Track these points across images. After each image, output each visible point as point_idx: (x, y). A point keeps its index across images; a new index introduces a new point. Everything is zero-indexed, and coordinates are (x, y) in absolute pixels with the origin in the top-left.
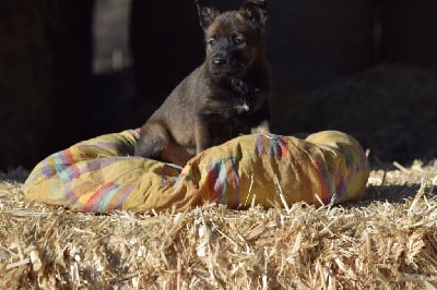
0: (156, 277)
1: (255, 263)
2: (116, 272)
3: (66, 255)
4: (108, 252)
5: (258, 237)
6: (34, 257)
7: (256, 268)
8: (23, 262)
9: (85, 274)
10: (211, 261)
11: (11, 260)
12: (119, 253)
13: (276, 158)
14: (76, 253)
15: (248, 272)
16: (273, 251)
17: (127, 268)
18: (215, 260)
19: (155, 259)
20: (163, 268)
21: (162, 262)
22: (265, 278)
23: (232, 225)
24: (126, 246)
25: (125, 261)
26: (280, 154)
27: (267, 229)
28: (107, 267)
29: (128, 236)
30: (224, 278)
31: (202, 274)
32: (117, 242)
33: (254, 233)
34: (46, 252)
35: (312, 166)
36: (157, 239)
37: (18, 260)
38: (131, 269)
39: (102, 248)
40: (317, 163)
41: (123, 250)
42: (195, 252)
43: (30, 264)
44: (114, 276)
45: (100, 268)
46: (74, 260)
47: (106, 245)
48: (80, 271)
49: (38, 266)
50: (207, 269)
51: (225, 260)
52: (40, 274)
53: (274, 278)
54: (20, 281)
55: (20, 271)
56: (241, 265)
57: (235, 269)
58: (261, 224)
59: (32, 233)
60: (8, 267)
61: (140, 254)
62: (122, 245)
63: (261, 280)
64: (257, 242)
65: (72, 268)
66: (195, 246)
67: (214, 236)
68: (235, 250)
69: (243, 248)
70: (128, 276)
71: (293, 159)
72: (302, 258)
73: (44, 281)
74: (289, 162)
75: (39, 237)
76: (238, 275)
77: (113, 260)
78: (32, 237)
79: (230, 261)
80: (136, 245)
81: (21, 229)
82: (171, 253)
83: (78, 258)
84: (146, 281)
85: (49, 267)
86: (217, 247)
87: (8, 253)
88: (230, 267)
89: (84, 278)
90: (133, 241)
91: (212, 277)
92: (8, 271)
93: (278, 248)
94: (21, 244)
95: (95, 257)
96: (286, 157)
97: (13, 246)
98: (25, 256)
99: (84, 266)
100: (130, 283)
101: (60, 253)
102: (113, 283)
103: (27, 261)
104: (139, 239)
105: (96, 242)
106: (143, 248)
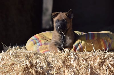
0: (60, 69)
1: (87, 65)
2: (49, 67)
3: (36, 63)
4: (47, 62)
6: (28, 63)
10: (75, 65)
11: (22, 63)
12: (50, 62)
14: (39, 62)
15: (85, 67)
16: (92, 62)
17: (52, 66)
18: (76, 64)
19: (59, 64)
20: (62, 66)
22: (89, 69)
23: (80, 55)
24: (52, 60)
25: (52, 64)
27: (90, 56)
28: (47, 66)
29: (53, 58)
30: (78, 69)
31: (72, 68)
32: (50, 59)
33: (86, 57)
34: (31, 62)
36: (60, 59)
37: (24, 63)
39: (46, 61)
41: (51, 61)
44: (49, 68)
45: (45, 66)
46: (38, 64)
47: (47, 60)
48: (40, 67)
50: (74, 67)
51: (78, 64)
52: (29, 67)
53: (92, 69)
54: (24, 69)
55: (24, 66)
56: (83, 66)
57: (81, 67)
58: (88, 55)
59: (27, 57)
60: (21, 65)
61: (55, 62)
62: (51, 60)
63: (88, 70)
64: (87, 60)
65: (38, 66)
67: (75, 58)
68: (81, 62)
69: (84, 61)
70: (52, 68)
72: (99, 64)
73: (31, 69)
75: (29, 58)
76: (82, 68)
77: (49, 64)
79: (80, 65)
81: (24, 56)
82: (64, 63)
83: (39, 63)
84: (57, 70)
85: (32, 66)
86: (76, 61)
87: (21, 61)
88: (80, 66)
89: (41, 68)
91: (75, 69)
92: (21, 66)
93: (93, 61)
94: (24, 59)
95: (44, 63)
97: (22, 60)
98: (26, 62)
99: (41, 65)
100: (53, 70)
102: (49, 70)
103: (26, 64)
104: (55, 59)
105: (44, 59)
106: (56, 61)
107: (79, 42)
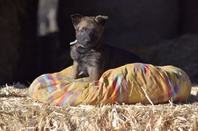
4: (71, 124)
12: (76, 124)
13: (144, 73)
19: (93, 127)
24: (79, 121)
26: (145, 71)
28: (70, 130)
29: (80, 116)
32: (75, 119)
35: (161, 77)
36: (94, 118)
40: (163, 76)
41: (77, 122)
47: (69, 120)
61: (85, 125)
66: (111, 122)
71: (152, 73)
74: (150, 75)
77: (73, 127)
80: (84, 121)
90: (82, 119)
95: (65, 126)
96: (149, 73)
104: (85, 118)
105: (65, 118)
106: (87, 122)
107: (121, 72)
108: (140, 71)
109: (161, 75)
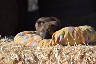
0: (45, 62)
1: (69, 59)
3: (24, 56)
4: (34, 56)
5: (70, 52)
6: (17, 57)
7: (69, 60)
8: (14, 58)
9: (29, 61)
10: (58, 58)
11: (11, 57)
12: (37, 56)
14: (27, 56)
15: (67, 61)
16: (73, 56)
17: (38, 60)
18: (59, 58)
19: (45, 57)
20: (47, 60)
21: (47, 58)
22: (71, 62)
23: (63, 50)
24: (38, 54)
25: (38, 58)
26: (74, 32)
27: (72, 51)
28: (34, 59)
29: (39, 52)
30: (61, 62)
32: (36, 53)
33: (69, 52)
34: (20, 55)
36: (45, 53)
37: (13, 57)
38: (40, 60)
39: (33, 55)
40: (83, 33)
41: (38, 55)
42: (55, 56)
43: (16, 58)
44: (36, 61)
45: (32, 59)
46: (26, 57)
47: (33, 54)
48: (27, 60)
49: (18, 59)
50: (57, 60)
51: (62, 58)
53: (73, 62)
54: (14, 62)
55: (14, 60)
56: (66, 59)
58: (70, 49)
59: (16, 51)
60: (11, 59)
61: (41, 56)
62: (37, 54)
63: (70, 63)
64: (69, 54)
65: (26, 59)
66: (54, 55)
67: (59, 52)
68: (64, 55)
69: (66, 55)
70: (39, 61)
71: (77, 33)
72: (80, 57)
73: (19, 62)
75: (18, 52)
76: (65, 61)
77: (35, 58)
78: (16, 52)
79: (63, 58)
80: (41, 54)
81: (14, 50)
82: (49, 56)
83: (27, 57)
84: (43, 63)
85: (20, 59)
86: (60, 55)
87: (11, 56)
88: (63, 60)
89: (28, 62)
90: (40, 53)
91: (59, 62)
92: (11, 60)
93: (75, 55)
94: (14, 54)
95: (31, 57)
97: (12, 54)
98: (15, 56)
99: (28, 59)
100: (39, 63)
101: (23, 56)
102: (35, 63)
103: (15, 58)
104: (41, 53)
105: (31, 53)
106: (42, 55)
107: (62, 34)
108: (71, 32)
109: (82, 33)
